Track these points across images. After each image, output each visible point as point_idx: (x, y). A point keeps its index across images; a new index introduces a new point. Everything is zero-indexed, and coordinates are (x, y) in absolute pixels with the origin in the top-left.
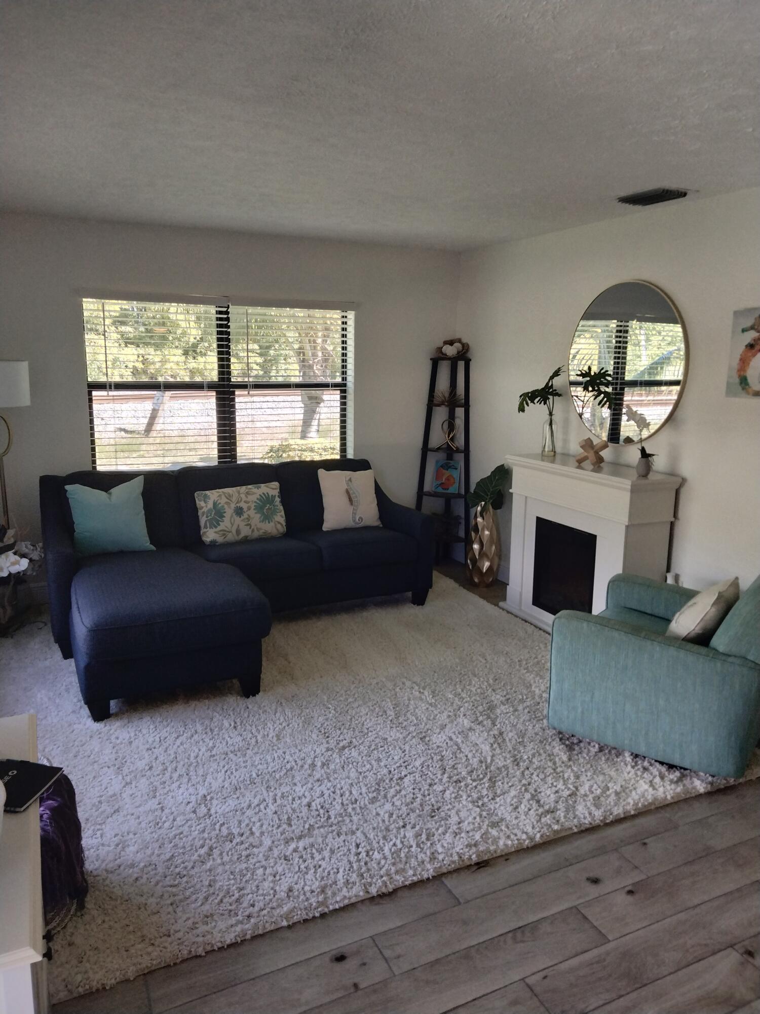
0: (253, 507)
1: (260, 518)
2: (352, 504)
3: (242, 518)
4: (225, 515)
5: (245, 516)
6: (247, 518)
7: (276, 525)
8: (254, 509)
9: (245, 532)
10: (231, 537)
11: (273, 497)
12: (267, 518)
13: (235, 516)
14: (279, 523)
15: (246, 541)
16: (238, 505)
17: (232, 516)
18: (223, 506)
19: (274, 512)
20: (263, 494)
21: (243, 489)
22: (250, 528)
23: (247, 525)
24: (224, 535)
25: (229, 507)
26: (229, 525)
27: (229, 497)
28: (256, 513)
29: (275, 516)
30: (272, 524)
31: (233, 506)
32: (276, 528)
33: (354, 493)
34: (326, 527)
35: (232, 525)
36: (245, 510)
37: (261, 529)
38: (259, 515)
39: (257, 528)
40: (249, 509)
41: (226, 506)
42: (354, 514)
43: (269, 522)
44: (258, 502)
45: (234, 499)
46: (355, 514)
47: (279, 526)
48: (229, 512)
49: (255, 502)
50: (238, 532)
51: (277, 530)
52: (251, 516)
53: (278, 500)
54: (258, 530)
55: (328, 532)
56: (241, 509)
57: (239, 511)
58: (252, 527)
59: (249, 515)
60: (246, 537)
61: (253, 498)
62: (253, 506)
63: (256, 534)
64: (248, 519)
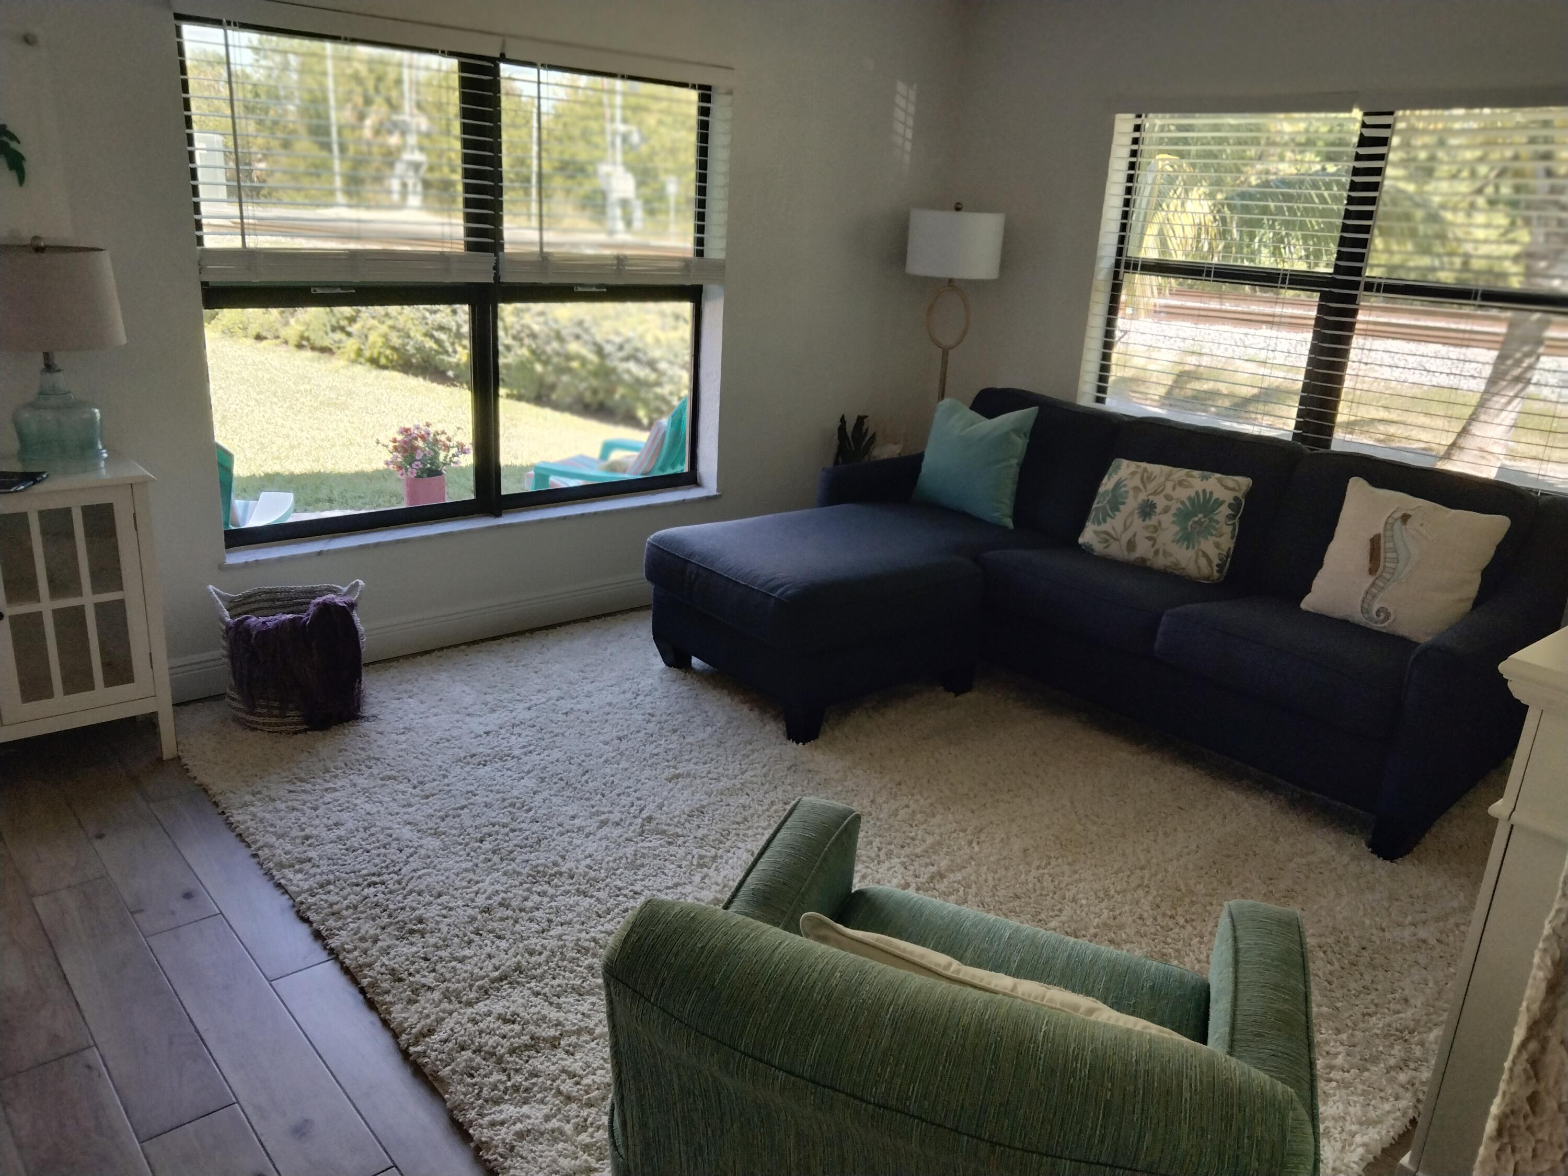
0: (1173, 511)
1: (1176, 534)
2: (1372, 571)
3: (1148, 522)
4: (1121, 507)
5: (1154, 521)
6: (1155, 527)
7: (1197, 557)
8: (1174, 515)
9: (1143, 550)
10: (1117, 550)
11: (1218, 503)
12: (1187, 538)
13: (1136, 516)
14: (1205, 555)
15: (1141, 569)
16: (1151, 498)
17: (1131, 514)
18: (1127, 492)
19: (1204, 530)
20: (1204, 491)
21: (1180, 473)
22: (1153, 546)
23: (1149, 538)
24: (1106, 541)
25: (1135, 497)
26: (1119, 528)
27: (1146, 479)
28: (1173, 522)
29: (1202, 540)
30: (1191, 553)
31: (1142, 496)
32: (1196, 561)
33: (1395, 550)
34: (1308, 603)
35: (1126, 528)
36: (1159, 509)
37: (1171, 555)
38: (1176, 528)
39: (1164, 551)
40: (1166, 510)
41: (1131, 493)
42: (1370, 595)
43: (1188, 548)
44: (1187, 503)
45: (1151, 486)
46: (1374, 597)
47: (1203, 562)
48: (1131, 504)
49: (1183, 503)
50: (1131, 545)
51: (1199, 568)
52: (1163, 526)
53: (1225, 510)
54: (1166, 554)
55: (1308, 612)
56: (1153, 506)
57: (1147, 510)
58: (1157, 546)
59: (1160, 523)
60: (1143, 560)
61: (1183, 494)
62: (1175, 506)
63: (1160, 562)
64: (1156, 529)
